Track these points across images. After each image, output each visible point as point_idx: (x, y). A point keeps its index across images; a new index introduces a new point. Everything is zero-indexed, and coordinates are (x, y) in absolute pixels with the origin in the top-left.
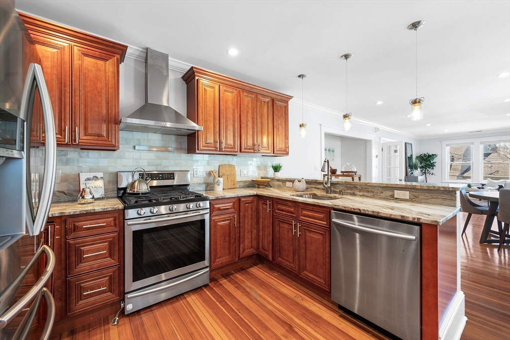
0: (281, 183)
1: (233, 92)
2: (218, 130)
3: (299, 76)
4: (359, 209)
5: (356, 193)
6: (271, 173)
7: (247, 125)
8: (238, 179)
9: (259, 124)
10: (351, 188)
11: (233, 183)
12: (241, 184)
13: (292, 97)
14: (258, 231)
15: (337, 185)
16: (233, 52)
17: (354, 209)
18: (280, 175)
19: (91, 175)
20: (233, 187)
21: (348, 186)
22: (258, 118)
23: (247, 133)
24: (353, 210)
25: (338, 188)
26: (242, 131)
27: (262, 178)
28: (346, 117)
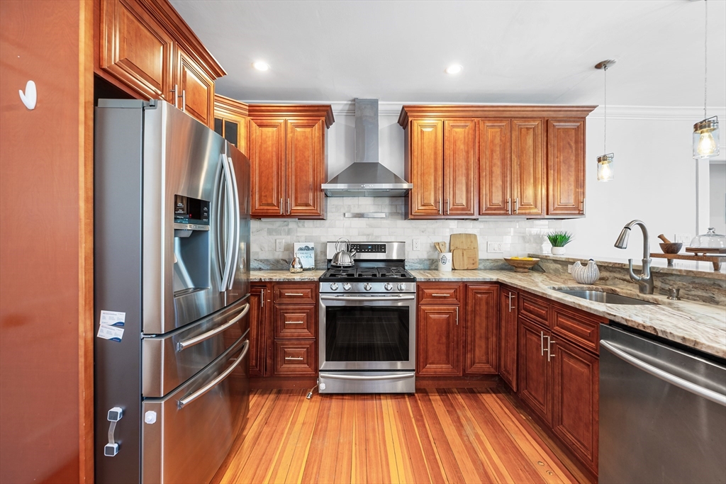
0: (560, 266)
1: (465, 126)
2: (440, 185)
3: (598, 66)
4: (655, 329)
5: (717, 299)
6: (547, 249)
7: (491, 173)
8: (482, 255)
9: (516, 168)
10: (704, 287)
11: (472, 262)
12: (488, 264)
13: (595, 107)
14: (499, 339)
15: (670, 278)
16: (454, 69)
17: (644, 327)
18: (563, 252)
19: (303, 245)
20: (471, 267)
21: (697, 281)
22: (514, 157)
23: (491, 185)
24: (641, 328)
25: (671, 283)
26: (483, 181)
27: (530, 256)
28: (701, 127)
